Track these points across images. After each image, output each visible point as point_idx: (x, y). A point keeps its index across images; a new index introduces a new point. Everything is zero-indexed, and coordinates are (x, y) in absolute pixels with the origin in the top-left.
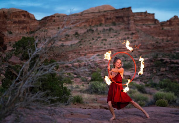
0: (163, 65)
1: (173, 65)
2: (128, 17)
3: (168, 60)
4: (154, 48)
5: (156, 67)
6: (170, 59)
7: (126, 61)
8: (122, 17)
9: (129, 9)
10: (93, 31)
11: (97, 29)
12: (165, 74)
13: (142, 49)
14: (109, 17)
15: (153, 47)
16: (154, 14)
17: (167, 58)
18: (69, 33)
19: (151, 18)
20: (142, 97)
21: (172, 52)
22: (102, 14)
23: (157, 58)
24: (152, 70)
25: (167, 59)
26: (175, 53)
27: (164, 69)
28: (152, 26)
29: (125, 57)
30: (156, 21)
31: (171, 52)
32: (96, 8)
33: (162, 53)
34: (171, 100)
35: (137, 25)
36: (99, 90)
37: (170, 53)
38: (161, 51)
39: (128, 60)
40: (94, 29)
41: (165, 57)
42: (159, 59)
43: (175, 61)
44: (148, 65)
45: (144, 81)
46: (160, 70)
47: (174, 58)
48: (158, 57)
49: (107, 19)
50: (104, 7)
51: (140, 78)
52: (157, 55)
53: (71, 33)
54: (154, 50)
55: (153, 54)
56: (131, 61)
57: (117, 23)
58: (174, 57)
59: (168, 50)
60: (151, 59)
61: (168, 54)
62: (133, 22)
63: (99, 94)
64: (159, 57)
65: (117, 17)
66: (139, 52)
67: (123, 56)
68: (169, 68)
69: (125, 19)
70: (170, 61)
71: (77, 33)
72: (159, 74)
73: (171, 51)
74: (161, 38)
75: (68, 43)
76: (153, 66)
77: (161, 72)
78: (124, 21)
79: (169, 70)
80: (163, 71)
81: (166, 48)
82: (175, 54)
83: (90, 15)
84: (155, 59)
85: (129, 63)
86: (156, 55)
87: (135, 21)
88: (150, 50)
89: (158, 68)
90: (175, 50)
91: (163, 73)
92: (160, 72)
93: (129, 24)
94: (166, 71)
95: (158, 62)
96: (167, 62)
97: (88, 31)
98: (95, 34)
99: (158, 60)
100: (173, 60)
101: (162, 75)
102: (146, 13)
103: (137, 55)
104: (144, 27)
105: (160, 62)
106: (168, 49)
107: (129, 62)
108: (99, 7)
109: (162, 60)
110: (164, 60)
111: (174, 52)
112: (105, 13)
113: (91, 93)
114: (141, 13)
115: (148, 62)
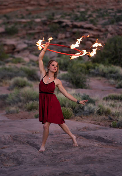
0: (62, 29)
1: (75, 30)
3: (69, 23)
4: (50, 4)
5: (52, 32)
6: (72, 22)
7: (8, 23)
12: (65, 43)
13: (32, 5)
15: (47, 4)
17: (68, 19)
20: (34, 94)
21: (75, 10)
23: (53, 19)
25: (67, 21)
26: (78, 12)
27: (63, 36)
29: (8, 18)
31: (73, 11)
33: (61, 11)
34: (77, 108)
37: (71, 12)
38: (59, 9)
39: (11, 22)
41: (64, 19)
42: (56, 21)
43: (79, 24)
44: (41, 29)
45: (34, 53)
46: (57, 38)
47: (78, 20)
48: (55, 18)
51: (30, 48)
52: (53, 15)
54: (49, 8)
55: (48, 13)
56: (16, 23)
58: (77, 18)
59: (68, 8)
60: (45, 20)
61: (68, 14)
64: (57, 19)
66: (27, 10)
67: (5, 16)
68: (70, 34)
70: (72, 24)
73: (72, 9)
76: (47, 31)
77: (60, 39)
79: (71, 37)
80: (62, 39)
81: (67, 4)
82: (79, 14)
84: (50, 21)
85: (13, 27)
86: (51, 15)
88: (43, 8)
89: (55, 34)
90: (79, 7)
91: (61, 41)
92: (58, 40)
94: (66, 38)
95: (54, 25)
96: (67, 26)
99: (55, 23)
100: (75, 23)
101: (60, 43)
103: (24, 15)
105: (58, 25)
106: (68, 6)
107: (13, 25)
109: (60, 23)
110: (63, 22)
111: (77, 10)
115: (41, 26)
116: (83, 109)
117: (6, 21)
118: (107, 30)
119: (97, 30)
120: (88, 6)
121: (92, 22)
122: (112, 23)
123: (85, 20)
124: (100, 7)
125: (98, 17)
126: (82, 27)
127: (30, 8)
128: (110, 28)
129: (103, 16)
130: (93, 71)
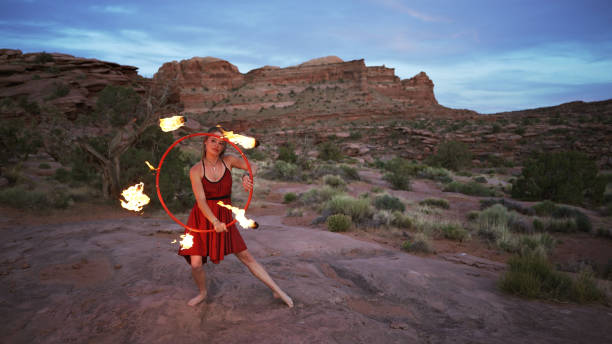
0: (402, 136)
1: (414, 137)
2: (359, 72)
3: (409, 130)
5: (393, 138)
6: (411, 129)
8: (351, 73)
9: (361, 61)
10: (313, 90)
11: (319, 88)
12: (404, 148)
13: (377, 114)
14: (334, 72)
15: (391, 113)
16: (393, 69)
17: (408, 127)
18: (282, 92)
19: (389, 74)
21: (416, 119)
22: (325, 67)
23: (394, 127)
24: (387, 143)
25: (407, 129)
26: (419, 121)
27: (403, 142)
28: (391, 85)
29: (354, 125)
30: (396, 78)
31: (414, 120)
32: (319, 59)
33: (402, 120)
35: (371, 84)
36: (285, 174)
37: (412, 121)
38: (401, 118)
39: (357, 129)
40: (315, 87)
41: (405, 126)
42: (397, 128)
43: (418, 131)
46: (397, 143)
47: (417, 128)
48: (396, 125)
49: (333, 75)
50: (328, 58)
52: (395, 123)
53: (285, 91)
54: (392, 117)
55: (391, 121)
56: (361, 130)
57: (345, 80)
58: (416, 126)
59: (410, 117)
60: (387, 128)
61: (409, 122)
62: (365, 79)
63: (284, 181)
64: (398, 126)
65: (346, 73)
66: (372, 118)
67: (352, 123)
68: (409, 140)
69: (356, 75)
70: (412, 132)
71: (292, 92)
72: (395, 147)
73: (413, 118)
74: (401, 101)
75: (281, 105)
76: (387, 137)
77: (399, 145)
78: (353, 78)
79: (410, 143)
80: (401, 145)
81: (408, 114)
82: (418, 123)
83: (310, 68)
84: (392, 129)
85: (358, 133)
86: (393, 123)
87: (368, 77)
88: (386, 117)
89: (395, 140)
90: (419, 117)
91: (401, 147)
92: (397, 145)
93: (360, 81)
94: (405, 144)
95: (395, 132)
96: (407, 133)
97: (307, 89)
98: (316, 93)
99: (396, 130)
100: (415, 131)
101: (399, 149)
102: (383, 67)
103: (369, 122)
104: (380, 86)
105: (398, 132)
107: (358, 131)
108: (323, 58)
109: (400, 130)
110: (403, 130)
111: (418, 119)
112: (330, 67)
113: (273, 179)
114: (377, 68)
116: (371, 217)
117: (353, 127)
118: (444, 138)
119: (435, 137)
120: (428, 116)
121: (430, 129)
122: (450, 131)
123: (424, 128)
124: (439, 117)
125: (437, 125)
126: (420, 134)
127: (374, 116)
128: (447, 136)
129: (441, 125)
130: (420, 172)
